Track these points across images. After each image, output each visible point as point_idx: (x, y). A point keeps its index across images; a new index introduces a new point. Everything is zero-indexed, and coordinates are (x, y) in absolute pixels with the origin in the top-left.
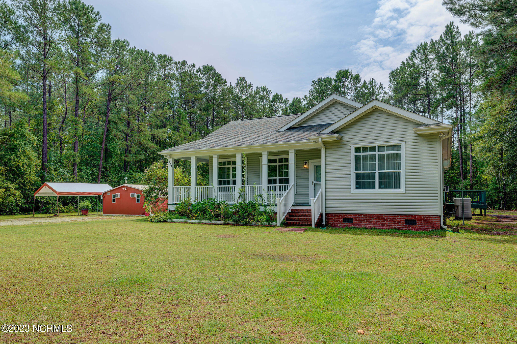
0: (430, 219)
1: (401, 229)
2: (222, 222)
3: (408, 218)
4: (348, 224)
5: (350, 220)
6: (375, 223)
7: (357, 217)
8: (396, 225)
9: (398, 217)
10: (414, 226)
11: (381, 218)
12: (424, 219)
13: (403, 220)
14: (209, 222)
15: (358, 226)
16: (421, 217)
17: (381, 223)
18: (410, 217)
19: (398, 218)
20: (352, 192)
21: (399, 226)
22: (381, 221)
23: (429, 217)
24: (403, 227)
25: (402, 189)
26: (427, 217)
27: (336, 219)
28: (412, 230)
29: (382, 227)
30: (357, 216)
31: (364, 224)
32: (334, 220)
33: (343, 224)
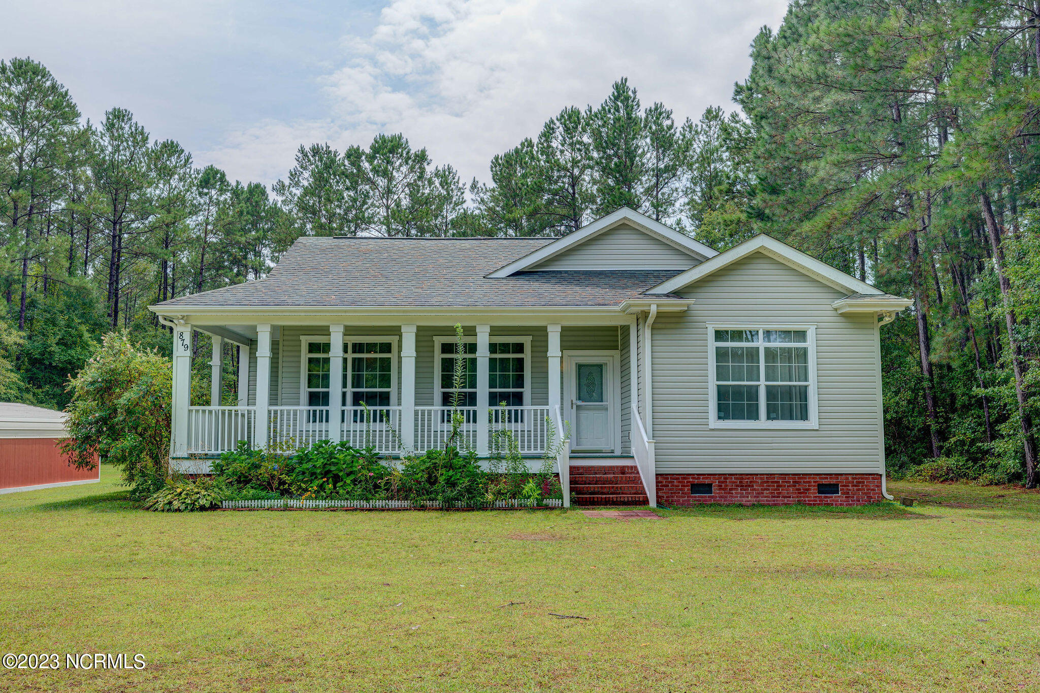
0: (864, 482)
1: (811, 504)
2: (406, 504)
3: (824, 481)
4: (702, 497)
5: (707, 488)
6: (758, 493)
7: (723, 482)
8: (801, 497)
9: (805, 478)
10: (835, 497)
11: (772, 482)
12: (853, 482)
13: (814, 486)
14: (364, 504)
15: (725, 501)
16: (848, 479)
17: (772, 493)
18: (827, 478)
19: (804, 482)
20: (712, 426)
21: (807, 497)
22: (772, 490)
23: (862, 478)
24: (814, 501)
25: (813, 422)
26: (859, 478)
27: (677, 486)
28: (832, 504)
29: (774, 501)
30: (722, 479)
31: (737, 497)
32: (670, 490)
33: (692, 497)
